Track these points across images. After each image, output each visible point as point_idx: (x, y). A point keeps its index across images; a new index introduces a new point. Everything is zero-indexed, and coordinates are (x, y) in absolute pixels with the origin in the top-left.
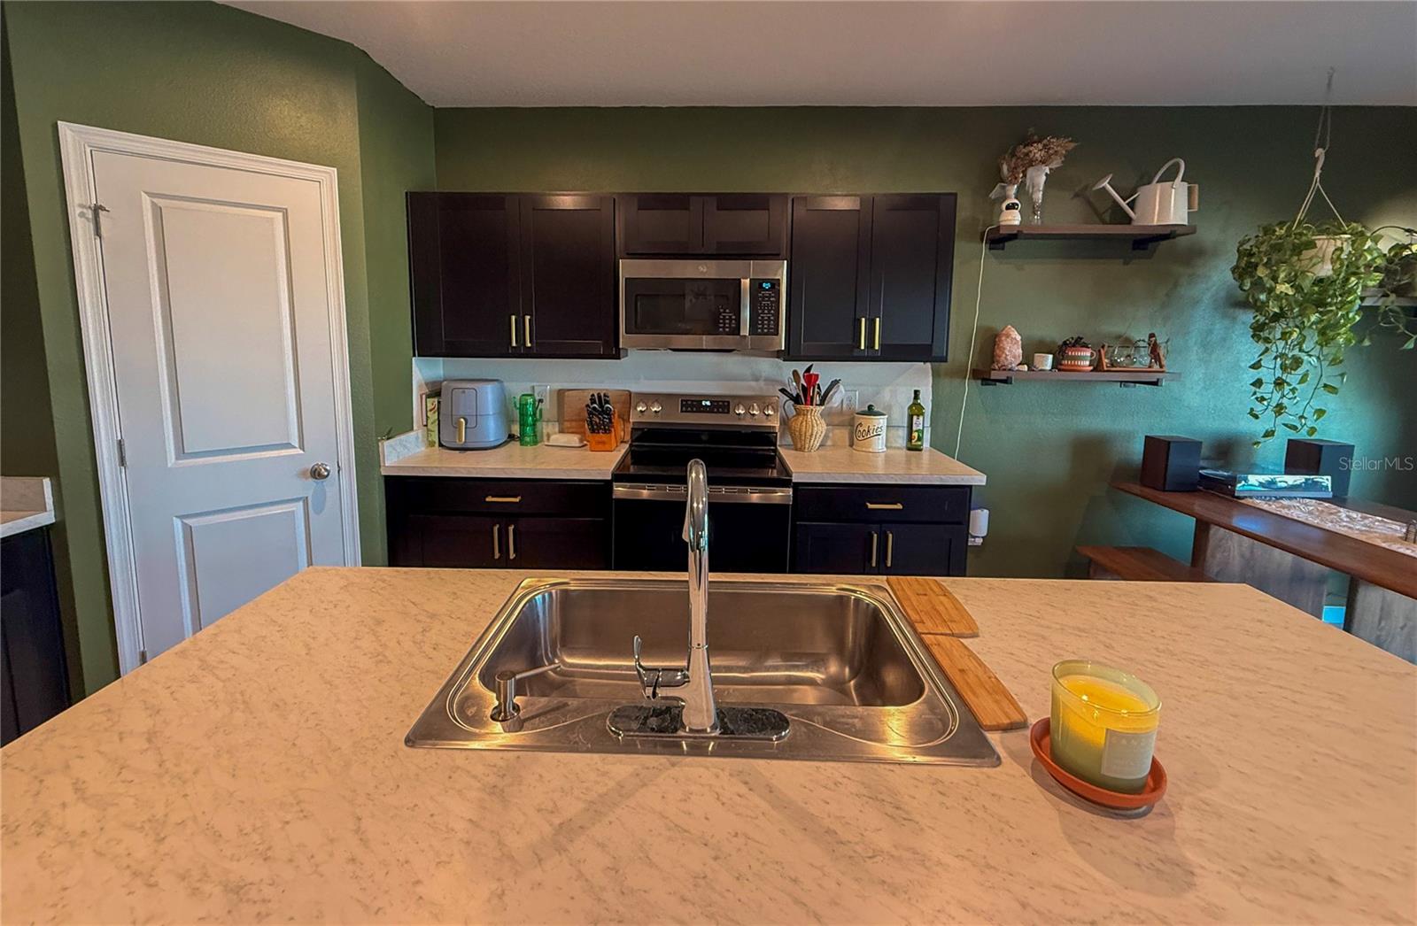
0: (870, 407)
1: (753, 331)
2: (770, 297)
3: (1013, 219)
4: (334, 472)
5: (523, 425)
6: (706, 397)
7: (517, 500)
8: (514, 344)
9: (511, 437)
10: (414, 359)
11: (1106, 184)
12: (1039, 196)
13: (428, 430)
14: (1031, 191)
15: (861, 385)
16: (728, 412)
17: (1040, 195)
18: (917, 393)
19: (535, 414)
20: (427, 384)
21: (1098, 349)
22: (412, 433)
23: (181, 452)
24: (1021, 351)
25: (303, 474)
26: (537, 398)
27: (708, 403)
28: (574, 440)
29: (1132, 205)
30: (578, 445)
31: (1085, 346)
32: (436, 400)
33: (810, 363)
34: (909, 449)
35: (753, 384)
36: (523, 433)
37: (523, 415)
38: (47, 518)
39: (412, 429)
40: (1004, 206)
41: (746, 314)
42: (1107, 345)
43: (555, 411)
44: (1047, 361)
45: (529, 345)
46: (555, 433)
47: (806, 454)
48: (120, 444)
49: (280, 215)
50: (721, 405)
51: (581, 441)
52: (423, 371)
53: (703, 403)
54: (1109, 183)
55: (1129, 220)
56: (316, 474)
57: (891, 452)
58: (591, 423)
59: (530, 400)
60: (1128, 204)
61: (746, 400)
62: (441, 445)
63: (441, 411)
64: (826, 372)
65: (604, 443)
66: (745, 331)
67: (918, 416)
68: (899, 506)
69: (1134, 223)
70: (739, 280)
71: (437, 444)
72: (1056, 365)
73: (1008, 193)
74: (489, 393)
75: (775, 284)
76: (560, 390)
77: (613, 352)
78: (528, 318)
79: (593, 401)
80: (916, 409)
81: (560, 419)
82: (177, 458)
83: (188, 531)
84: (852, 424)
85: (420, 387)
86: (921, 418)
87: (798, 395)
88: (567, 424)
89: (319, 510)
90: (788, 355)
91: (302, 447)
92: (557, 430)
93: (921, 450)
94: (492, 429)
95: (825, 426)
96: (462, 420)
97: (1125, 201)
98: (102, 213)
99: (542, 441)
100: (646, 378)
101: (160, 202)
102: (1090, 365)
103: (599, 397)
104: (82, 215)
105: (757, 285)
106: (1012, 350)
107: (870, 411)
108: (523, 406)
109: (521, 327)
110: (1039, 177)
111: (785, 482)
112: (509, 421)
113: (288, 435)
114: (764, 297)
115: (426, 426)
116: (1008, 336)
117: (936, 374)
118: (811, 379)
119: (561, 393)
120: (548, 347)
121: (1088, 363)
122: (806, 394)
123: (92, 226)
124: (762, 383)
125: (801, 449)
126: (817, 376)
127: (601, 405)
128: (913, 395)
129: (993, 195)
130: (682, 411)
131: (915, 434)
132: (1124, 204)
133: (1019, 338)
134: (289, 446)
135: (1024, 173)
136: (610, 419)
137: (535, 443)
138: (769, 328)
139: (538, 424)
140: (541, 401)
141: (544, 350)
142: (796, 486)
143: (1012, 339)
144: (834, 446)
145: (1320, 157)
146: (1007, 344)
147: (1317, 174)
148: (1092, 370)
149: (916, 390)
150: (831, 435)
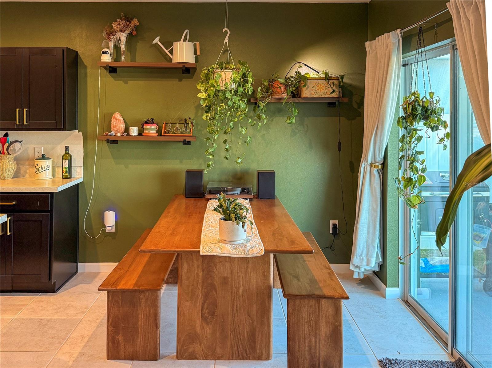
0: (43, 155)
3: (106, 59)
11: (157, 40)
14: (118, 44)
17: (124, 46)
18: (67, 148)
24: (123, 126)
29: (171, 52)
31: (153, 123)
34: (63, 178)
40: (102, 52)
44: (134, 131)
54: (159, 40)
60: (169, 51)
67: (66, 160)
69: (173, 62)
72: (140, 133)
80: (67, 156)
95: (15, 165)
97: (167, 49)
102: (157, 133)
107: (43, 157)
110: (123, 38)
116: (115, 117)
121: (155, 131)
128: (64, 149)
131: (64, 170)
133: (122, 119)
135: (116, 35)
143: (116, 119)
144: (30, 177)
145: (226, 31)
146: (113, 122)
147: (226, 40)
148: (158, 136)
149: (66, 147)
150: (28, 171)
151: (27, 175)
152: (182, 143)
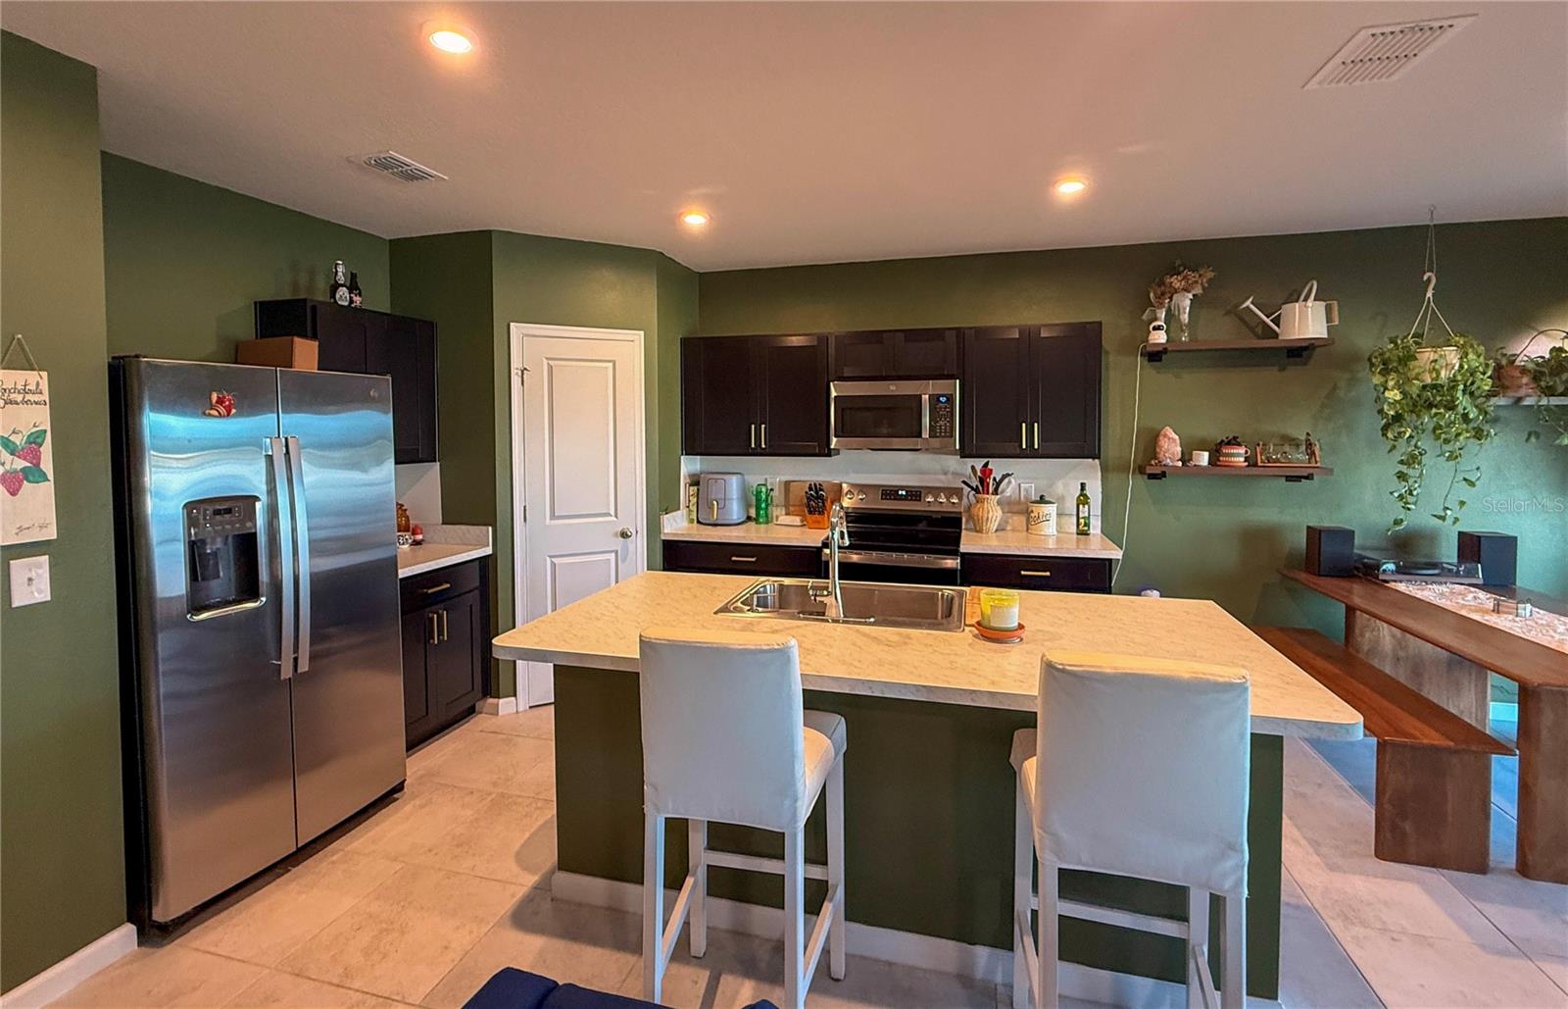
0: (1042, 497)
1: (933, 434)
2: (946, 407)
3: (1160, 338)
4: (634, 533)
5: (758, 508)
6: (902, 488)
7: (753, 559)
8: (753, 446)
9: (749, 518)
10: (682, 457)
11: (1248, 303)
12: (1185, 318)
13: (690, 510)
14: (1177, 313)
15: (1036, 479)
16: (920, 500)
17: (1186, 316)
18: (1083, 486)
19: (767, 500)
20: (689, 476)
21: (1252, 446)
22: (679, 512)
23: (553, 516)
24: (1179, 449)
25: (616, 535)
26: (769, 488)
27: (904, 493)
28: (797, 520)
29: (1277, 321)
30: (799, 524)
31: (1239, 445)
32: (696, 488)
33: (986, 460)
34: (1078, 534)
35: (943, 477)
36: (758, 514)
37: (758, 500)
38: (489, 551)
39: (679, 509)
40: (1151, 327)
41: (926, 421)
42: (1261, 443)
43: (782, 499)
44: (1203, 459)
45: (763, 446)
46: (782, 515)
47: (984, 535)
48: (525, 507)
49: (611, 364)
50: (915, 494)
51: (802, 521)
52: (689, 465)
53: (900, 492)
54: (1252, 303)
55: (1276, 335)
56: (624, 535)
57: (1060, 535)
58: (808, 506)
59: (764, 489)
60: (1272, 321)
61: (935, 491)
62: (698, 522)
63: (700, 496)
64: (998, 466)
65: (819, 522)
66: (926, 434)
67: (1084, 505)
68: (1048, 574)
69: (1280, 338)
70: (920, 396)
71: (695, 521)
72: (1213, 462)
73: (1158, 315)
74: (734, 482)
75: (950, 399)
76: (786, 482)
77: (826, 452)
78: (763, 426)
79: (810, 489)
80: (1083, 499)
81: (787, 506)
82: (551, 519)
83: (554, 565)
84: (1025, 510)
85: (685, 476)
86: (1086, 506)
87: (977, 486)
88: (791, 509)
89: (623, 561)
90: (964, 453)
91: (616, 516)
92: (784, 512)
93: (1088, 534)
94: (735, 511)
95: (1000, 512)
96: (715, 503)
97: (1268, 317)
98: (525, 372)
99: (772, 521)
100: (854, 472)
101: (552, 363)
102: (1245, 461)
103: (815, 485)
104: (517, 374)
105: (935, 399)
106: (1171, 448)
107: (1042, 500)
108: (759, 493)
109: (759, 433)
110: (1185, 301)
111: (955, 553)
112: (748, 506)
113: (609, 509)
114: (941, 408)
115: (688, 507)
116: (1165, 436)
117: (1104, 470)
118: (986, 471)
119: (787, 484)
120: (778, 448)
121: (1242, 459)
122: (984, 484)
123: (520, 379)
124: (950, 476)
125: (980, 531)
126: (991, 470)
127: (817, 493)
128: (1080, 487)
129: (1144, 317)
130: (882, 499)
131: (1082, 521)
132: (1268, 320)
133: (1177, 437)
134: (609, 515)
135: (1171, 298)
136: (823, 503)
137: (767, 523)
138: (945, 432)
139: (769, 508)
140: (772, 490)
141: (773, 451)
142: (964, 556)
143: (1169, 439)
144: (1013, 530)
145: (1429, 279)
146: (1164, 443)
147: (1429, 294)
148: (1248, 466)
149: (1082, 484)
150: (1010, 521)
151: (1009, 528)
152: (1284, 479)
